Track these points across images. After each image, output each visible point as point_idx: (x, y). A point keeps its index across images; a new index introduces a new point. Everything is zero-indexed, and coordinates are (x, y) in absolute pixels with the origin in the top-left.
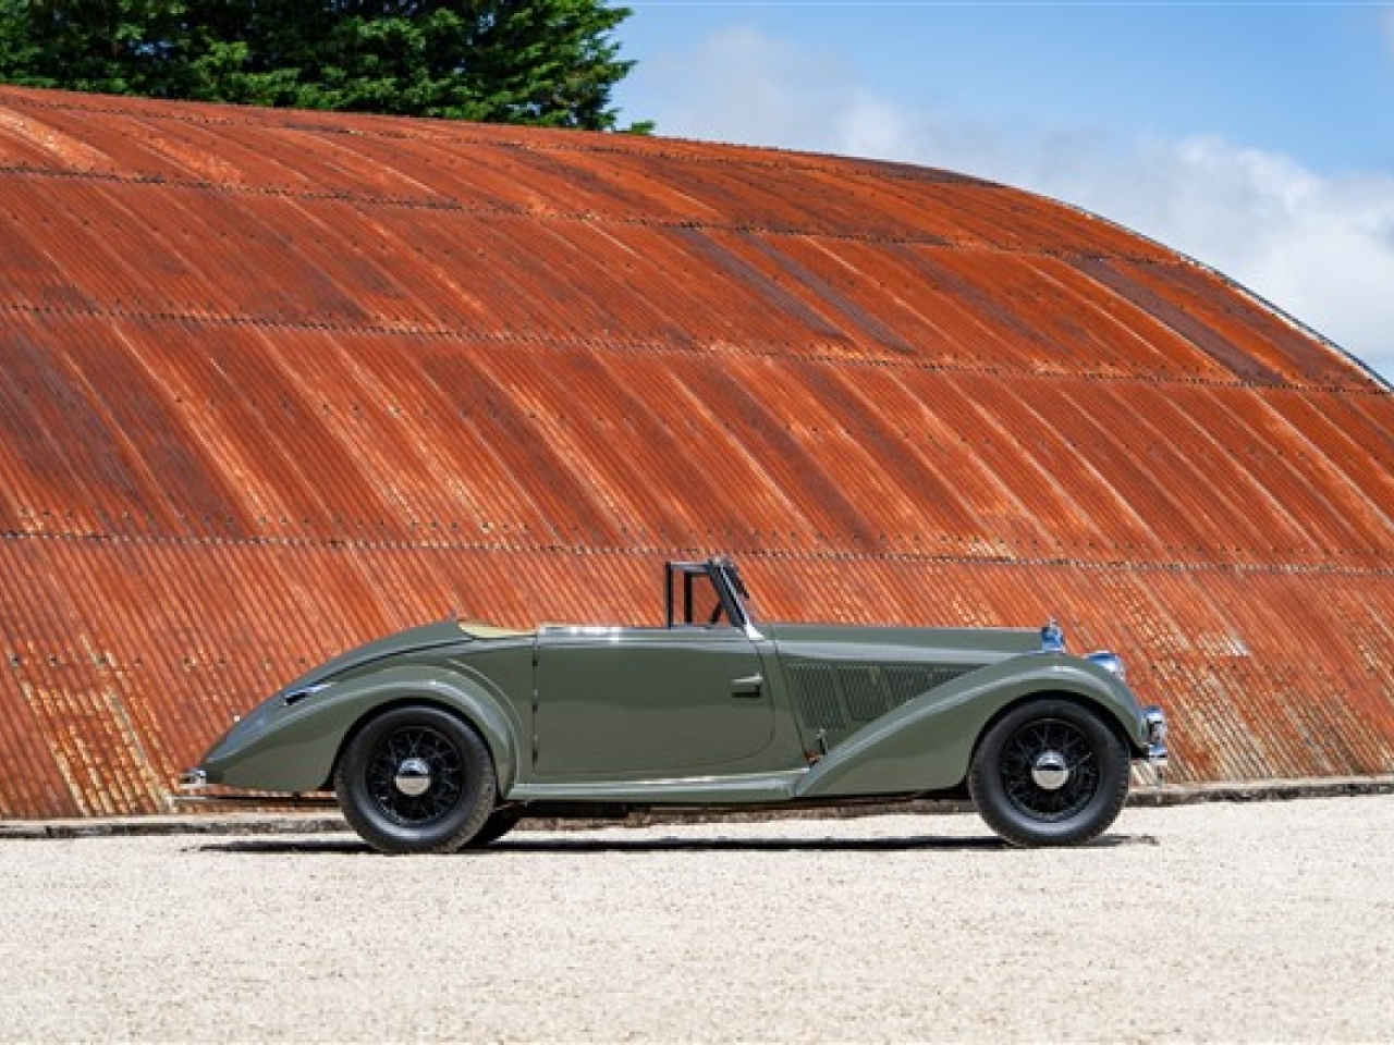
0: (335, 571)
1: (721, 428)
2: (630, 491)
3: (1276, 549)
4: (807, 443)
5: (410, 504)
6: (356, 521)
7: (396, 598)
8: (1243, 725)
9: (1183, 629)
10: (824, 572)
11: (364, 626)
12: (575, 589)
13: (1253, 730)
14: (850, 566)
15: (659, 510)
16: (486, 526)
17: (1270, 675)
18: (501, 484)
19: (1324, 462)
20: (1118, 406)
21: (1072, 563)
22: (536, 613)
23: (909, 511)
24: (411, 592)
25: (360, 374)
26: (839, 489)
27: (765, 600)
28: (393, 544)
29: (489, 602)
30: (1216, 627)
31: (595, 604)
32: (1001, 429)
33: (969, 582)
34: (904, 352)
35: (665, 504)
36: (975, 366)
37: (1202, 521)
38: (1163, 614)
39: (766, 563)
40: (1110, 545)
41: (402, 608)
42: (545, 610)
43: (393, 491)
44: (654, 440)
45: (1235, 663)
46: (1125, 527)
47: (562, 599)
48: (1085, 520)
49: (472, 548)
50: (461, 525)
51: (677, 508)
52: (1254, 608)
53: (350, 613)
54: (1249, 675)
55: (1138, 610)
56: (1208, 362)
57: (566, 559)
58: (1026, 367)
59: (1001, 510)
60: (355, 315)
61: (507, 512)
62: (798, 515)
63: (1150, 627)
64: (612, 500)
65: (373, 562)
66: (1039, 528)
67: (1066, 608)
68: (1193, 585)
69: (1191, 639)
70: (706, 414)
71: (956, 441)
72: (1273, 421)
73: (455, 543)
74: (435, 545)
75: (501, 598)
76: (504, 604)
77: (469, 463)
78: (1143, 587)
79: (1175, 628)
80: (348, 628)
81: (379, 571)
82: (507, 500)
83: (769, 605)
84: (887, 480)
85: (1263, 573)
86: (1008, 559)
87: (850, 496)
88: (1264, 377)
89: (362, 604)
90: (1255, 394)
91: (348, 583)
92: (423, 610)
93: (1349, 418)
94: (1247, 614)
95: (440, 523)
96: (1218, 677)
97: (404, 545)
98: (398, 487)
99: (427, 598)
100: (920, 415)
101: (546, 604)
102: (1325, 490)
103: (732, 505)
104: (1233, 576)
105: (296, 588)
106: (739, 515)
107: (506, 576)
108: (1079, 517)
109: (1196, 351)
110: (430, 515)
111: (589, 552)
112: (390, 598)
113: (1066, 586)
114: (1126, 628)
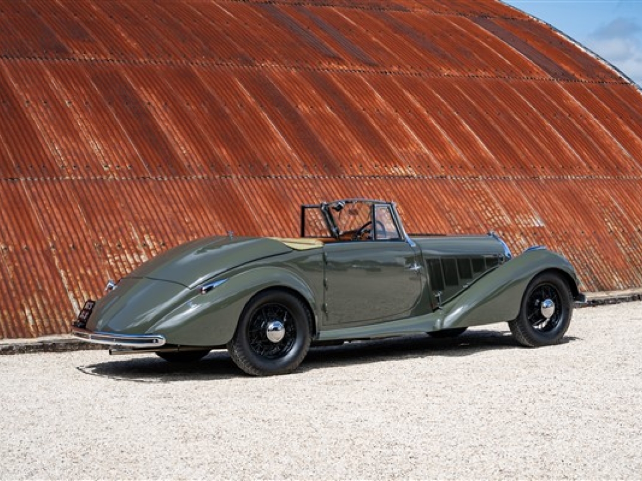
0: (10, 195)
1: (257, 108)
2: (197, 144)
3: (563, 167)
4: (306, 115)
5: (64, 155)
6: (29, 166)
7: (43, 210)
9: (508, 213)
10: (304, 186)
11: (20, 227)
12: (153, 201)
14: (320, 183)
15: (212, 154)
16: (106, 166)
17: (555, 237)
18: (121, 142)
19: (593, 119)
20: (483, 91)
21: (449, 177)
22: (127, 216)
23: (359, 151)
24: (53, 206)
25: (55, 83)
26: (320, 140)
27: (267, 203)
28: (48, 179)
29: (99, 211)
30: (527, 211)
31: (164, 210)
32: (418, 105)
33: (388, 190)
34: (371, 65)
35: (216, 150)
36: (409, 72)
37: (524, 153)
38: (497, 205)
39: (271, 182)
40: (470, 165)
41: (45, 215)
42: (132, 214)
43: (56, 148)
44: (218, 114)
45: (536, 231)
46: (481, 157)
47: (144, 206)
48: (459, 153)
49: (96, 179)
50: (93, 166)
51: (223, 153)
52: (549, 199)
53: (13, 219)
54: (543, 237)
55: (483, 203)
56: (536, 68)
57: (151, 183)
58: (437, 72)
59: (412, 149)
60: (61, 51)
61: (121, 159)
62: (294, 155)
63: (490, 212)
64: (186, 148)
65: (34, 189)
66: (432, 158)
67: (442, 203)
68: (517, 188)
69: (512, 218)
70: (251, 100)
71: (392, 112)
72: (568, 98)
73: (86, 177)
74: (73, 178)
75: (107, 208)
76: (108, 211)
77: (105, 132)
78: (488, 191)
79: (503, 212)
80: (10, 227)
81: (36, 195)
82: (123, 151)
83: (269, 207)
84: (348, 133)
85: (555, 180)
86: (412, 176)
87: (326, 144)
88: (565, 77)
89: (22, 215)
90: (559, 85)
91: (16, 203)
92: (59, 216)
93: (608, 97)
94: (545, 203)
95: (80, 166)
96: (526, 240)
97: (55, 179)
98: (59, 145)
99: (62, 209)
100: (374, 99)
101: (134, 211)
102: (592, 135)
103: (256, 150)
104: (538, 182)
106: (259, 156)
107: (113, 195)
108: (456, 152)
109: (531, 63)
110: (74, 161)
111: (166, 179)
112: (40, 210)
113: (444, 190)
114: (476, 212)
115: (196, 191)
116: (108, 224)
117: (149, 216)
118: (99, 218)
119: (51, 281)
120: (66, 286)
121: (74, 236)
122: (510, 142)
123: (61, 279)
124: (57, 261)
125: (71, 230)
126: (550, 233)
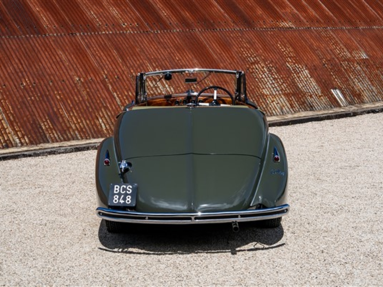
0: (74, 45)
2: (171, 9)
3: (370, 21)
5: (98, 18)
6: (80, 25)
7: (95, 54)
8: (370, 83)
9: (348, 50)
10: (236, 35)
11: (84, 66)
12: (156, 47)
13: (373, 85)
14: (244, 32)
15: (181, 15)
16: (124, 24)
17: (375, 65)
18: (128, 8)
21: (312, 28)
22: (143, 56)
23: (261, 12)
24: (100, 51)
26: (238, 5)
27: (218, 47)
28: (93, 33)
29: (127, 53)
30: (357, 49)
31: (163, 52)
33: (282, 37)
35: (182, 13)
37: (348, 12)
38: (341, 45)
39: (218, 33)
40: (322, 21)
41: (97, 57)
42: (146, 55)
43: (92, 14)
45: (364, 61)
46: (326, 15)
47: (151, 50)
48: (314, 13)
49: (120, 33)
50: (116, 25)
51: (187, 15)
52: (367, 41)
53: (79, 61)
54: (369, 65)
55: (334, 44)
57: (152, 35)
59: (288, 10)
61: (131, 19)
62: (226, 15)
63: (338, 50)
64: (166, 12)
65: (86, 41)
66: (300, 16)
67: (312, 44)
68: (349, 34)
69: (351, 53)
73: (114, 32)
74: (107, 33)
75: (131, 52)
76: (132, 54)
77: (117, 2)
78: (334, 36)
79: (345, 50)
80: (79, 66)
81: (88, 44)
82: (130, 14)
83: (220, 49)
85: (368, 29)
86: (293, 28)
87: (241, 8)
89: (83, 57)
91: (79, 50)
92: (105, 58)
94: (365, 44)
95: (109, 25)
96: (360, 67)
97: (96, 33)
98: (94, 12)
99: (106, 53)
101: (147, 53)
103: (205, 13)
104: (359, 31)
105: (60, 52)
106: (207, 16)
107: (132, 43)
108: (312, 12)
110: (105, 21)
111: (159, 32)
112: (93, 54)
113: (312, 37)
114: (331, 50)
115: (178, 39)
116: (134, 62)
117: (156, 56)
118: (128, 58)
119: (110, 100)
120: (119, 103)
121: (116, 70)
122: (339, 5)
123: (115, 98)
124: (110, 87)
125: (114, 66)
126: (372, 62)
